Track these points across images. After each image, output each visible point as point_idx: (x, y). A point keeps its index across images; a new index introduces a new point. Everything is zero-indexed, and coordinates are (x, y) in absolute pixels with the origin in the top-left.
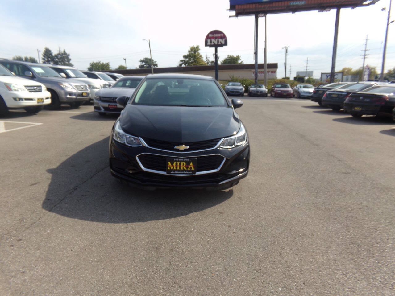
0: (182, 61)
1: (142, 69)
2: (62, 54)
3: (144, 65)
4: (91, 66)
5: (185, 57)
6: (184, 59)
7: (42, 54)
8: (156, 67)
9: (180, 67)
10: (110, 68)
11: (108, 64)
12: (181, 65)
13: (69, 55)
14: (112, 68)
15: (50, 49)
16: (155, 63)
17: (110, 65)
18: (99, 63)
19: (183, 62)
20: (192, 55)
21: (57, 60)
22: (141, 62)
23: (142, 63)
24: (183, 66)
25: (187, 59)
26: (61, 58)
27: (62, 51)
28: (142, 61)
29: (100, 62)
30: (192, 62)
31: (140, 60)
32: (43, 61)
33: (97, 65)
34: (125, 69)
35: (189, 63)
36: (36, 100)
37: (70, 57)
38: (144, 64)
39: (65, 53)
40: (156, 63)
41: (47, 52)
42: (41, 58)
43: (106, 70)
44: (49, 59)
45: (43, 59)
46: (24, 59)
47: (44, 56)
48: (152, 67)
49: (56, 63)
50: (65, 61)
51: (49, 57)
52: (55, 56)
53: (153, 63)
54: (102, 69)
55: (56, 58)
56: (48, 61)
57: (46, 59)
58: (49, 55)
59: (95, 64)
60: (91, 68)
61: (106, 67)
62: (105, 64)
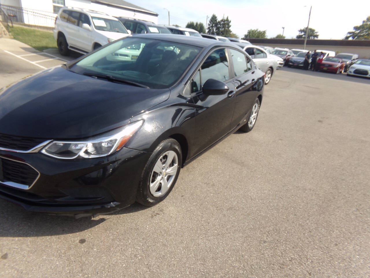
0: (350, 33)
1: (300, 39)
2: (225, 21)
3: (302, 35)
4: (248, 33)
5: (356, 28)
6: (354, 31)
7: (210, 20)
8: (316, 39)
9: (346, 40)
10: (266, 36)
11: (264, 32)
12: (347, 38)
13: (230, 22)
14: (267, 36)
15: (216, 16)
16: (315, 34)
17: (266, 33)
18: (256, 31)
19: (352, 34)
20: (365, 27)
21: (219, 25)
22: (300, 32)
23: (301, 33)
24: (350, 39)
25: (358, 30)
26: (223, 24)
27: (225, 18)
28: (301, 31)
30: (363, 35)
31: (299, 30)
32: (209, 26)
33: (254, 33)
34: (282, 39)
35: (359, 37)
36: (131, 56)
37: (231, 24)
39: (227, 20)
40: (318, 34)
41: (214, 18)
42: (207, 24)
43: (260, 38)
44: (214, 25)
45: (209, 25)
46: (195, 24)
47: (210, 22)
48: (312, 38)
49: (218, 29)
50: (225, 27)
51: (214, 23)
52: (219, 22)
53: (314, 33)
54: (258, 37)
55: (219, 24)
56: (212, 27)
57: (211, 25)
58: (214, 21)
59: (253, 31)
60: (248, 35)
61: (262, 35)
62: (262, 32)
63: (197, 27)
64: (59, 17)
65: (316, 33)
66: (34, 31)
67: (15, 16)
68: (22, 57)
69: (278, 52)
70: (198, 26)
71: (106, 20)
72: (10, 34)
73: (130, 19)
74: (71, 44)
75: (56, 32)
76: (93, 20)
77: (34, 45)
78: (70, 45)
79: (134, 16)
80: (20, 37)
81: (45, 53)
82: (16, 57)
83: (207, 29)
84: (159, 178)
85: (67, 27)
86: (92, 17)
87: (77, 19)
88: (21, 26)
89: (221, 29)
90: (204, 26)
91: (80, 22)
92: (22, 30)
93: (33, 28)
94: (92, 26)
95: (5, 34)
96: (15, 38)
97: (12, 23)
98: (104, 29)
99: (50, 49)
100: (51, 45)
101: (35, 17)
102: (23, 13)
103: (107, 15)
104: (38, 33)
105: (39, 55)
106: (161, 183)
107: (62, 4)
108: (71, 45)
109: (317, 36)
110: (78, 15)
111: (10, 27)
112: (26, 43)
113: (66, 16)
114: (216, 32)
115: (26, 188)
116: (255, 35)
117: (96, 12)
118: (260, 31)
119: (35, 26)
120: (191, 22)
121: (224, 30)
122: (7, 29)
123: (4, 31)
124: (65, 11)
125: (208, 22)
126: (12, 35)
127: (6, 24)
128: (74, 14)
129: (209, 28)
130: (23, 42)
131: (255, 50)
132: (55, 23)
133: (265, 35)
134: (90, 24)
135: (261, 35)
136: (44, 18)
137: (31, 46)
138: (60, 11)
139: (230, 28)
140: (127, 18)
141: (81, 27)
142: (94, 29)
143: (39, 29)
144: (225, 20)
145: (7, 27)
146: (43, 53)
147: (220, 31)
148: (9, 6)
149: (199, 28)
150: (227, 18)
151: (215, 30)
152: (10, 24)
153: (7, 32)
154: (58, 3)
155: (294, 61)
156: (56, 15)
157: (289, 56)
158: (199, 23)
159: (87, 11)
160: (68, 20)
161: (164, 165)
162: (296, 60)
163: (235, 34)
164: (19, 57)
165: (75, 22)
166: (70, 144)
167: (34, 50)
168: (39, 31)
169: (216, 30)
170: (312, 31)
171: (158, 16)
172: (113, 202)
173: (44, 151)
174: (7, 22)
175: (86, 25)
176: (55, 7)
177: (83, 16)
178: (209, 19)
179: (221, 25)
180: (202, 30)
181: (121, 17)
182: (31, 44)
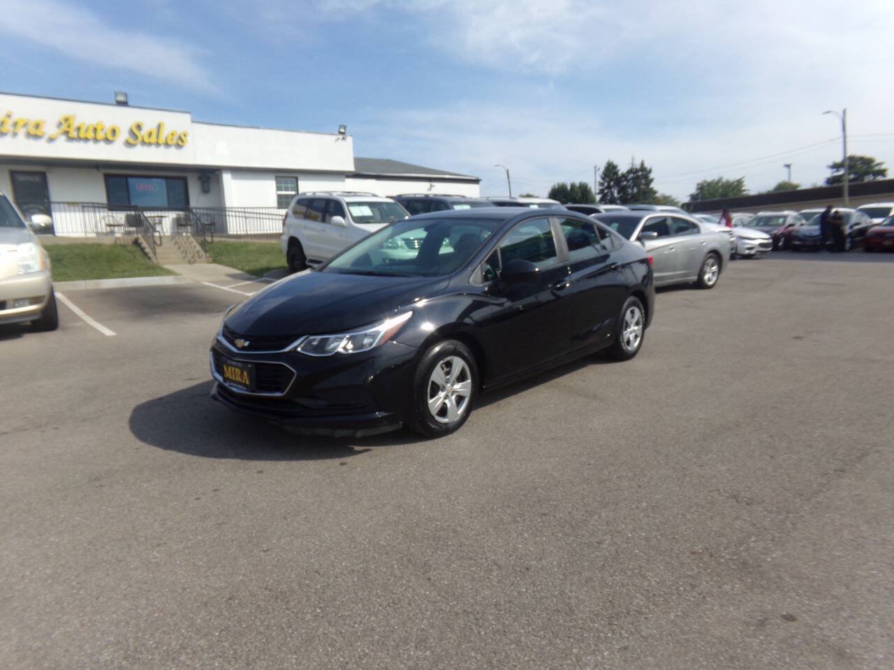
1: (835, 185)
2: (637, 171)
3: (841, 176)
4: (698, 189)
8: (880, 178)
10: (744, 191)
11: (739, 183)
13: (650, 171)
14: (748, 190)
15: (615, 163)
16: (877, 168)
17: (745, 183)
18: (718, 182)
21: (625, 183)
22: (835, 170)
23: (838, 171)
26: (633, 179)
27: (638, 166)
28: (836, 166)
29: (720, 179)
31: (831, 164)
32: (601, 188)
33: (713, 187)
37: (652, 176)
38: (841, 172)
39: (643, 168)
40: (883, 167)
41: (610, 170)
42: (597, 184)
43: (731, 196)
44: (612, 183)
45: (601, 184)
46: (569, 188)
47: (603, 179)
48: (869, 179)
49: (622, 190)
50: (641, 184)
51: (611, 180)
52: (623, 175)
53: (873, 167)
54: (723, 195)
55: (623, 179)
56: (609, 187)
57: (606, 184)
58: (612, 175)
59: (709, 184)
60: (697, 194)
61: (734, 189)
62: (733, 183)
63: (574, 192)
64: (291, 213)
65: (878, 164)
66: (246, 245)
67: (213, 224)
68: (232, 288)
69: (763, 220)
70: (576, 189)
71: (371, 205)
72: (208, 255)
73: (417, 196)
74: (313, 256)
75: (285, 238)
76: (351, 208)
77: (247, 268)
78: (308, 258)
79: (430, 189)
80: (224, 258)
81: (266, 279)
82: (222, 289)
83: (598, 194)
84: (442, 394)
85: (305, 228)
86: (349, 204)
87: (321, 212)
88: (223, 239)
89: (630, 191)
90: (590, 189)
91: (327, 215)
92: (227, 245)
93: (243, 240)
94: (348, 219)
95: (200, 257)
96: (214, 261)
97: (212, 237)
98: (370, 221)
99: (273, 271)
100: (275, 265)
101: (238, 218)
102: (226, 215)
103: (374, 195)
104: (253, 248)
105: (257, 282)
106: (445, 404)
107: (292, 190)
108: (311, 258)
109: (882, 172)
110: (322, 205)
111: (209, 243)
112: (232, 266)
113: (303, 209)
114: (620, 198)
115: (278, 394)
116: (717, 190)
117: (355, 194)
118: (728, 182)
119: (247, 236)
120: (560, 184)
121: (639, 191)
122: (202, 248)
123: (198, 252)
124: (300, 202)
125: (599, 179)
126: (210, 257)
127: (201, 239)
128: (315, 204)
129: (601, 191)
130: (229, 266)
131: (669, 222)
132: (284, 224)
133: (743, 188)
134: (344, 216)
135: (731, 189)
136: (257, 218)
137: (243, 270)
138: (293, 203)
139: (653, 185)
140: (413, 196)
141: (329, 223)
142: (350, 223)
143: (254, 240)
144: (636, 169)
145: (203, 244)
146: (263, 279)
147: (628, 195)
148: (207, 209)
149: (579, 194)
150: (642, 164)
151: (616, 195)
152: (209, 239)
153: (202, 253)
154: (287, 189)
155: (805, 236)
156: (283, 212)
157: (791, 225)
158: (578, 184)
159: (338, 195)
160: (307, 216)
161: (448, 377)
162: (807, 234)
163: (670, 197)
164: (226, 288)
165: (317, 217)
166: (328, 339)
167: (248, 276)
168: (254, 244)
169: (618, 194)
170: (867, 162)
171: (480, 182)
172: (379, 411)
173: (299, 349)
174: (204, 235)
175: (338, 219)
176: (280, 197)
177: (332, 205)
178: (600, 172)
179: (628, 181)
180: (587, 197)
181: (400, 196)
182: (242, 266)
